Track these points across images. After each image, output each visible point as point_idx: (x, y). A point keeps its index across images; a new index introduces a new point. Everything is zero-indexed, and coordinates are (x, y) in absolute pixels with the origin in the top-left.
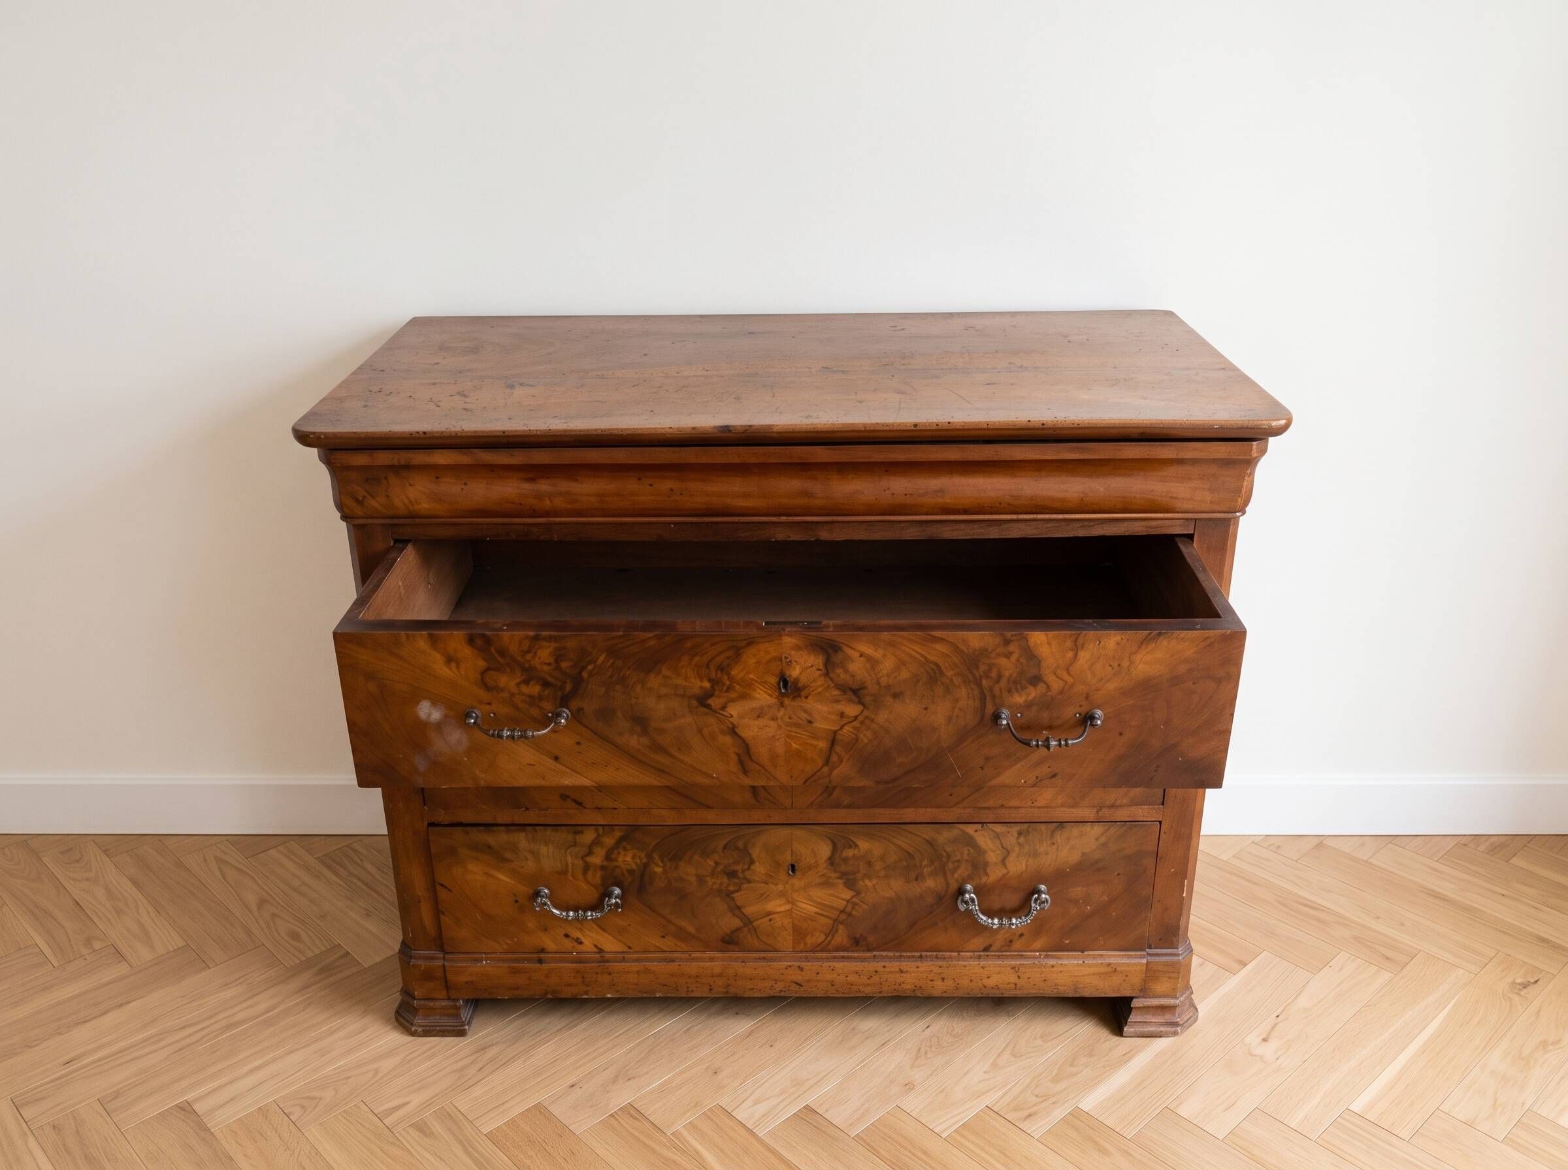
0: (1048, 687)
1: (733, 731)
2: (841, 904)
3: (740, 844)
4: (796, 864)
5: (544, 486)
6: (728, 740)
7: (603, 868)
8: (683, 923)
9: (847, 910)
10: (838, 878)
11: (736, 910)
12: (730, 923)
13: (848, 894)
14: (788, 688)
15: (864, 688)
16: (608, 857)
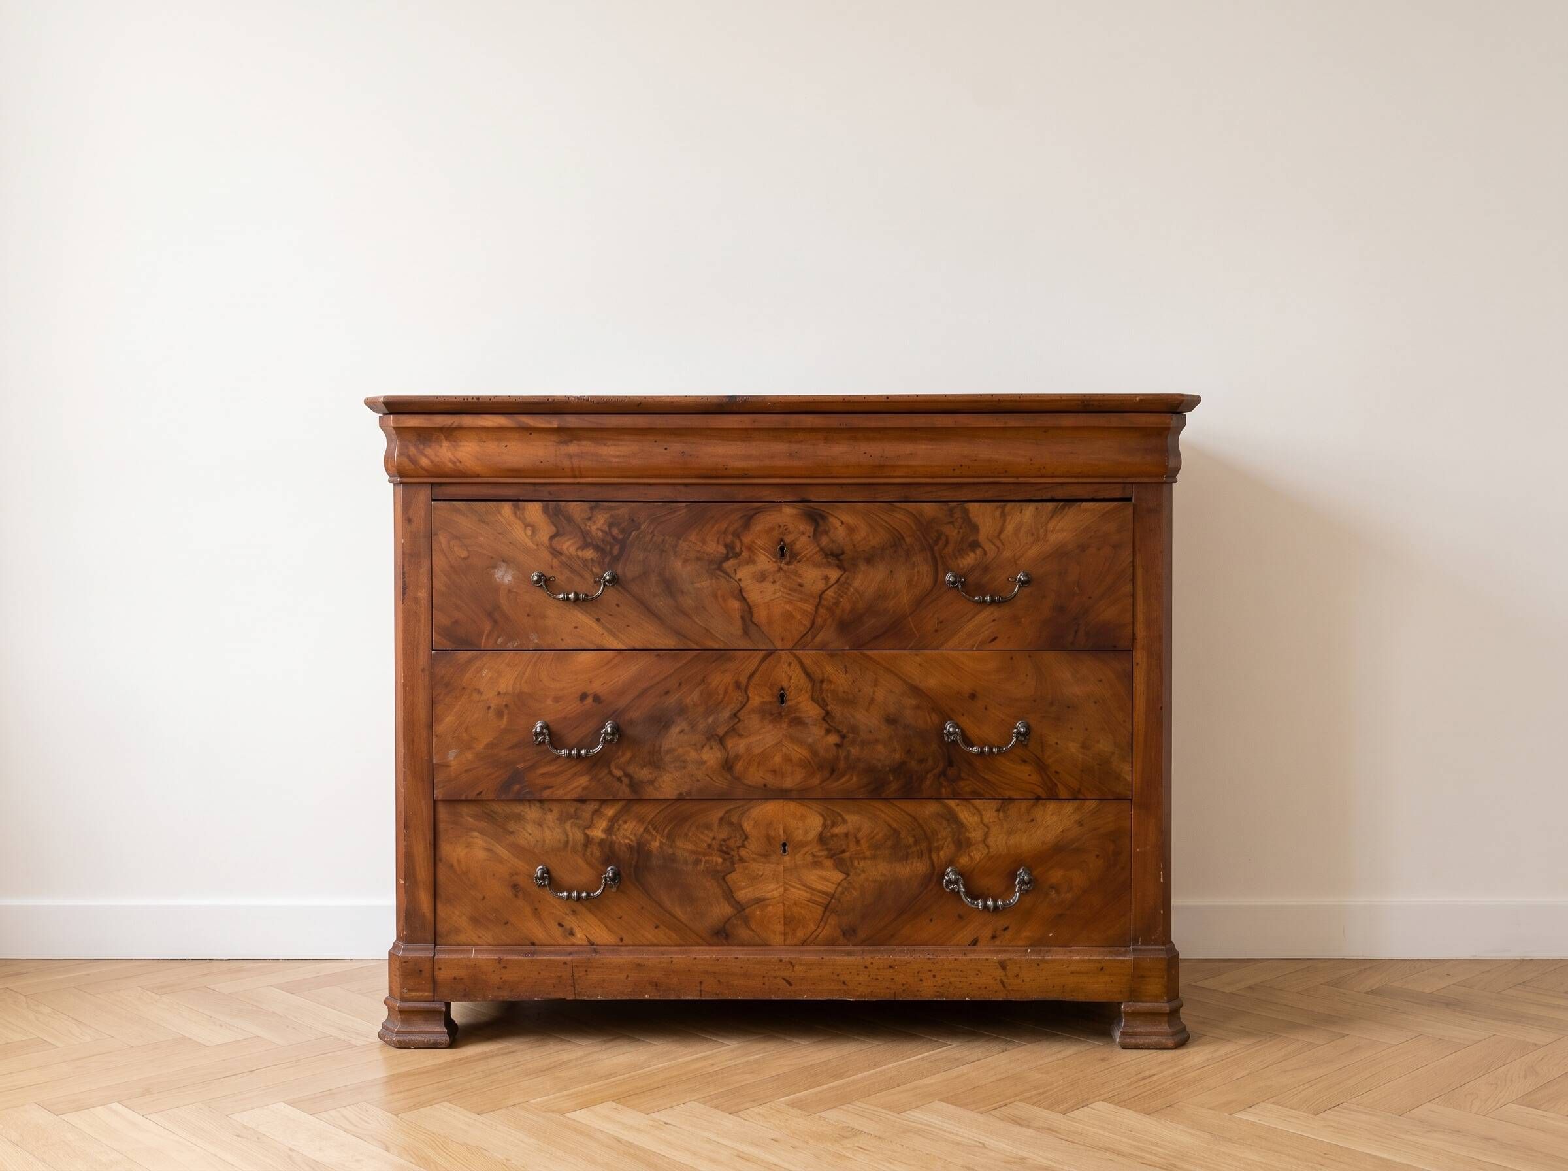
0: (985, 553)
1: (741, 595)
2: (830, 888)
3: (734, 820)
4: (788, 844)
5: (573, 448)
6: (735, 604)
7: (602, 843)
8: (678, 911)
9: (837, 895)
10: (827, 857)
11: (729, 894)
12: (721, 910)
13: (837, 876)
14: (783, 551)
15: (843, 553)
16: (609, 830)
